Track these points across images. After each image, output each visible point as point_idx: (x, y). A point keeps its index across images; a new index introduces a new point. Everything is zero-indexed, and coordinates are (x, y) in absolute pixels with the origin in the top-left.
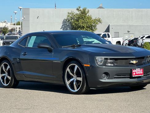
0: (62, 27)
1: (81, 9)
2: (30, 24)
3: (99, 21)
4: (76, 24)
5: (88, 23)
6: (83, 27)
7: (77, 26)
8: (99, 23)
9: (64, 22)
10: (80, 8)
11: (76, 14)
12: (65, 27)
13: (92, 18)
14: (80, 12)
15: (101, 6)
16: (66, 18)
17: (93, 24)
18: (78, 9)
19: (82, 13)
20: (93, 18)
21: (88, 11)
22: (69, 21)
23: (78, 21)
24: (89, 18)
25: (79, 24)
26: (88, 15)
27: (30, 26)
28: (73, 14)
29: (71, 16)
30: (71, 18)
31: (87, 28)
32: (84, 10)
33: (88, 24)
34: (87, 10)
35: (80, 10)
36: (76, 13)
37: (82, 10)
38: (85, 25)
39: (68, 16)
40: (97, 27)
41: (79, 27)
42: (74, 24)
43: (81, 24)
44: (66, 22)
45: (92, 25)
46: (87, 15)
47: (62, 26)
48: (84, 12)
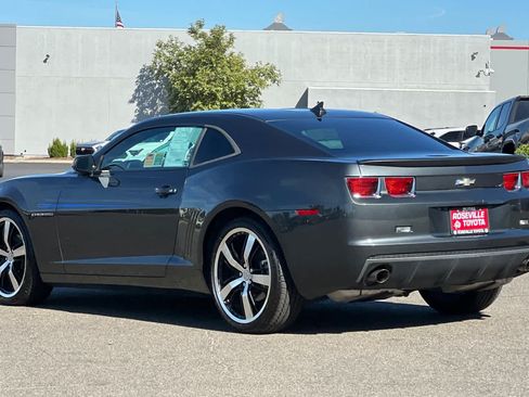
0: (134, 98)
1: (206, 30)
2: (17, 84)
3: (271, 74)
4: (186, 86)
5: (229, 81)
6: (212, 97)
7: (189, 91)
8: (269, 82)
9: (145, 77)
10: (201, 26)
11: (186, 49)
12: (145, 95)
13: (246, 63)
14: (200, 41)
15: (278, 19)
16: (149, 64)
17: (248, 88)
18: (193, 31)
19: (209, 46)
20: (249, 64)
21: (232, 39)
22: (161, 72)
23: (194, 75)
24: (234, 64)
25: (197, 87)
26: (231, 54)
27: (19, 91)
28: (176, 47)
29: (168, 55)
30: (169, 61)
31: (225, 100)
32: (217, 35)
33: (232, 84)
34: (226, 36)
35: (203, 35)
36: (186, 45)
37: (209, 34)
38: (219, 90)
39: (158, 55)
40: (260, 97)
41: (199, 96)
42: (177, 86)
43: (205, 86)
44: (148, 78)
45: (244, 92)
46: (227, 53)
47: (137, 91)
48: (215, 43)
